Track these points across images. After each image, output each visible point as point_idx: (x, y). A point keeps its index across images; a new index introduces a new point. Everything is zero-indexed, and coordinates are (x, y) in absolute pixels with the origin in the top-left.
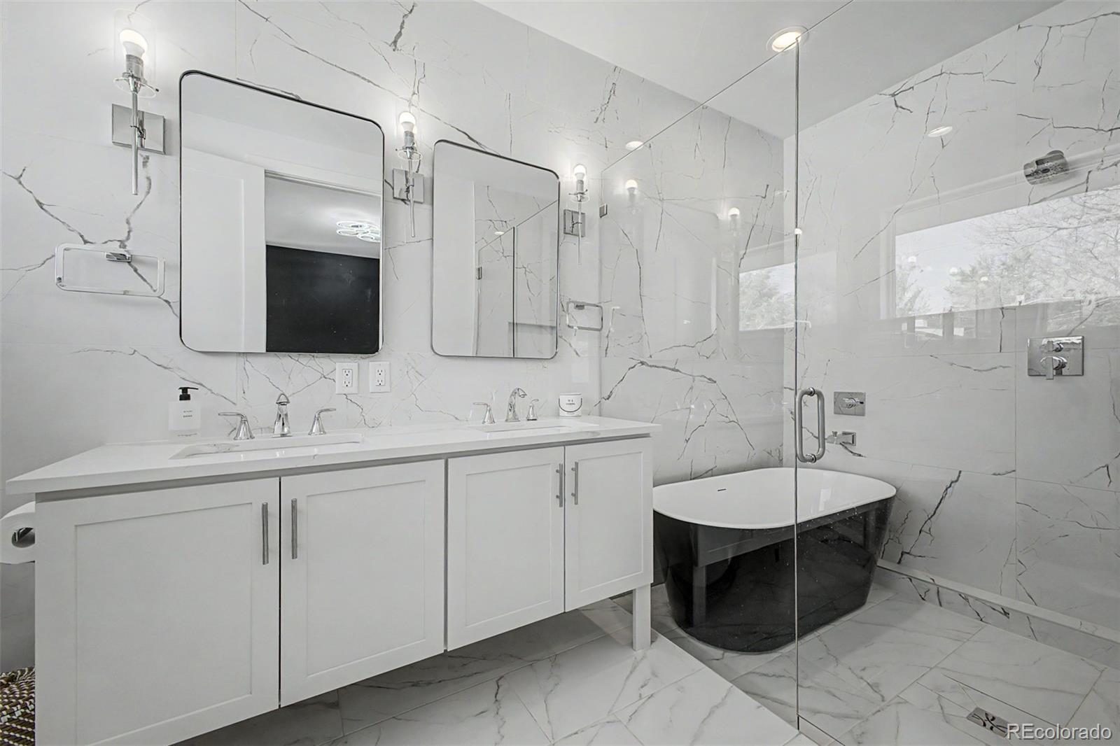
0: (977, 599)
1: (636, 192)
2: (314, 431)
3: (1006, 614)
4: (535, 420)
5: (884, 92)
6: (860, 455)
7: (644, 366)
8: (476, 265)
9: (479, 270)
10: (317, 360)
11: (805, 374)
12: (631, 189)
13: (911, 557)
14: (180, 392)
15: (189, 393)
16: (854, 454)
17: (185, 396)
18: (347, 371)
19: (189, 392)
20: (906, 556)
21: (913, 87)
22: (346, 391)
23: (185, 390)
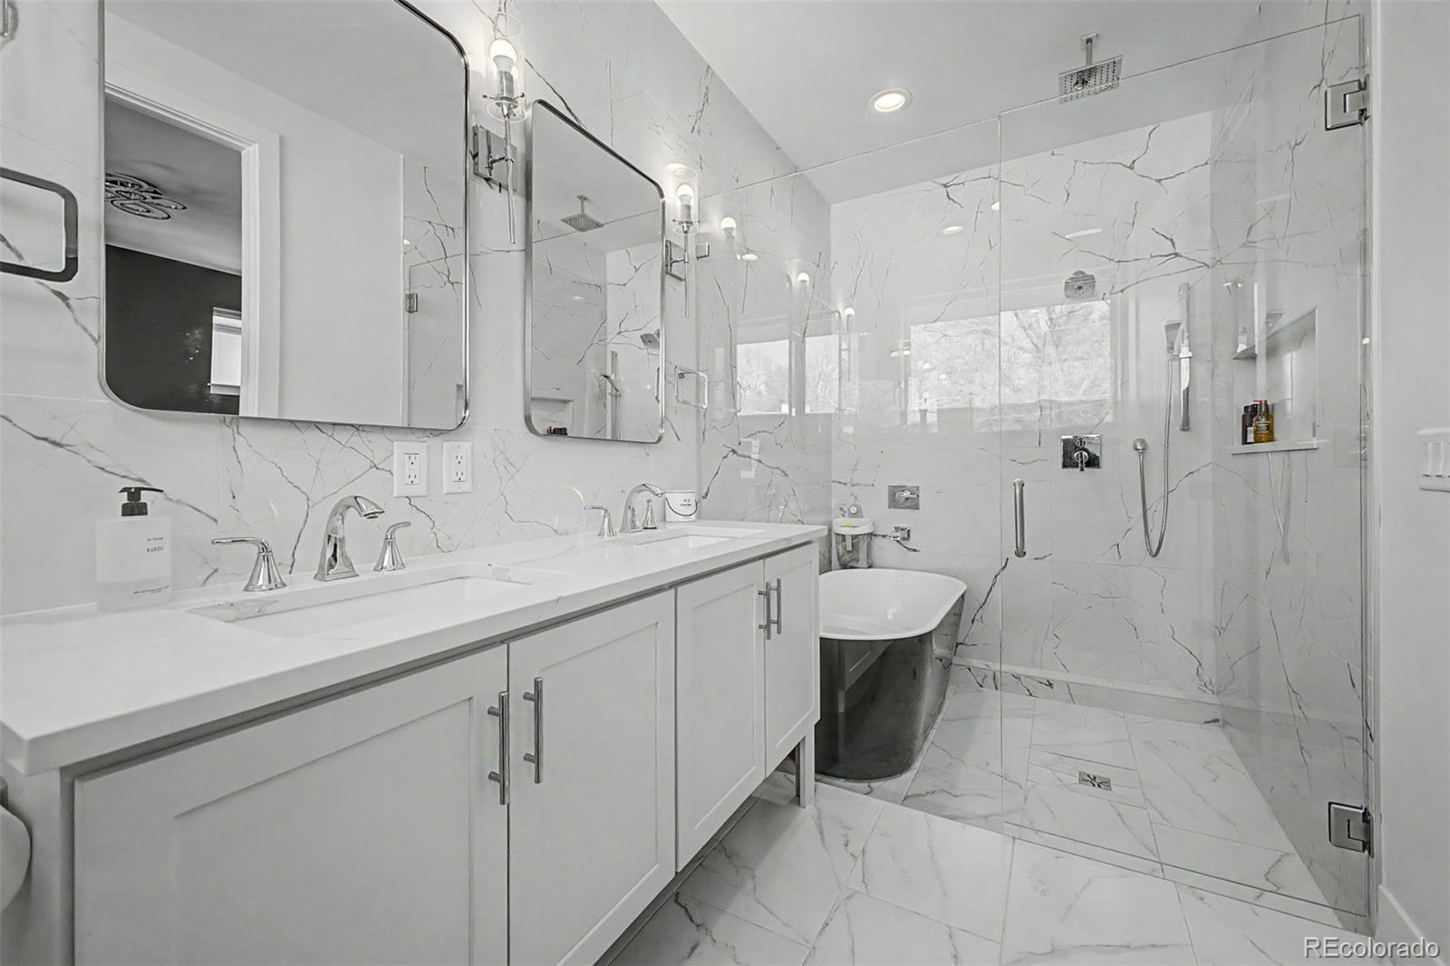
0: (1027, 677)
1: (734, 233)
2: (385, 564)
3: (1050, 685)
4: (655, 528)
5: (936, 180)
6: (915, 550)
7: (735, 455)
8: (404, 290)
9: (410, 297)
10: (363, 435)
11: (856, 466)
12: (728, 230)
13: (965, 647)
14: (124, 498)
15: (142, 501)
16: (909, 549)
17: (134, 507)
18: (413, 457)
19: (145, 497)
20: (960, 647)
21: (963, 183)
22: (410, 491)
23: (134, 494)
